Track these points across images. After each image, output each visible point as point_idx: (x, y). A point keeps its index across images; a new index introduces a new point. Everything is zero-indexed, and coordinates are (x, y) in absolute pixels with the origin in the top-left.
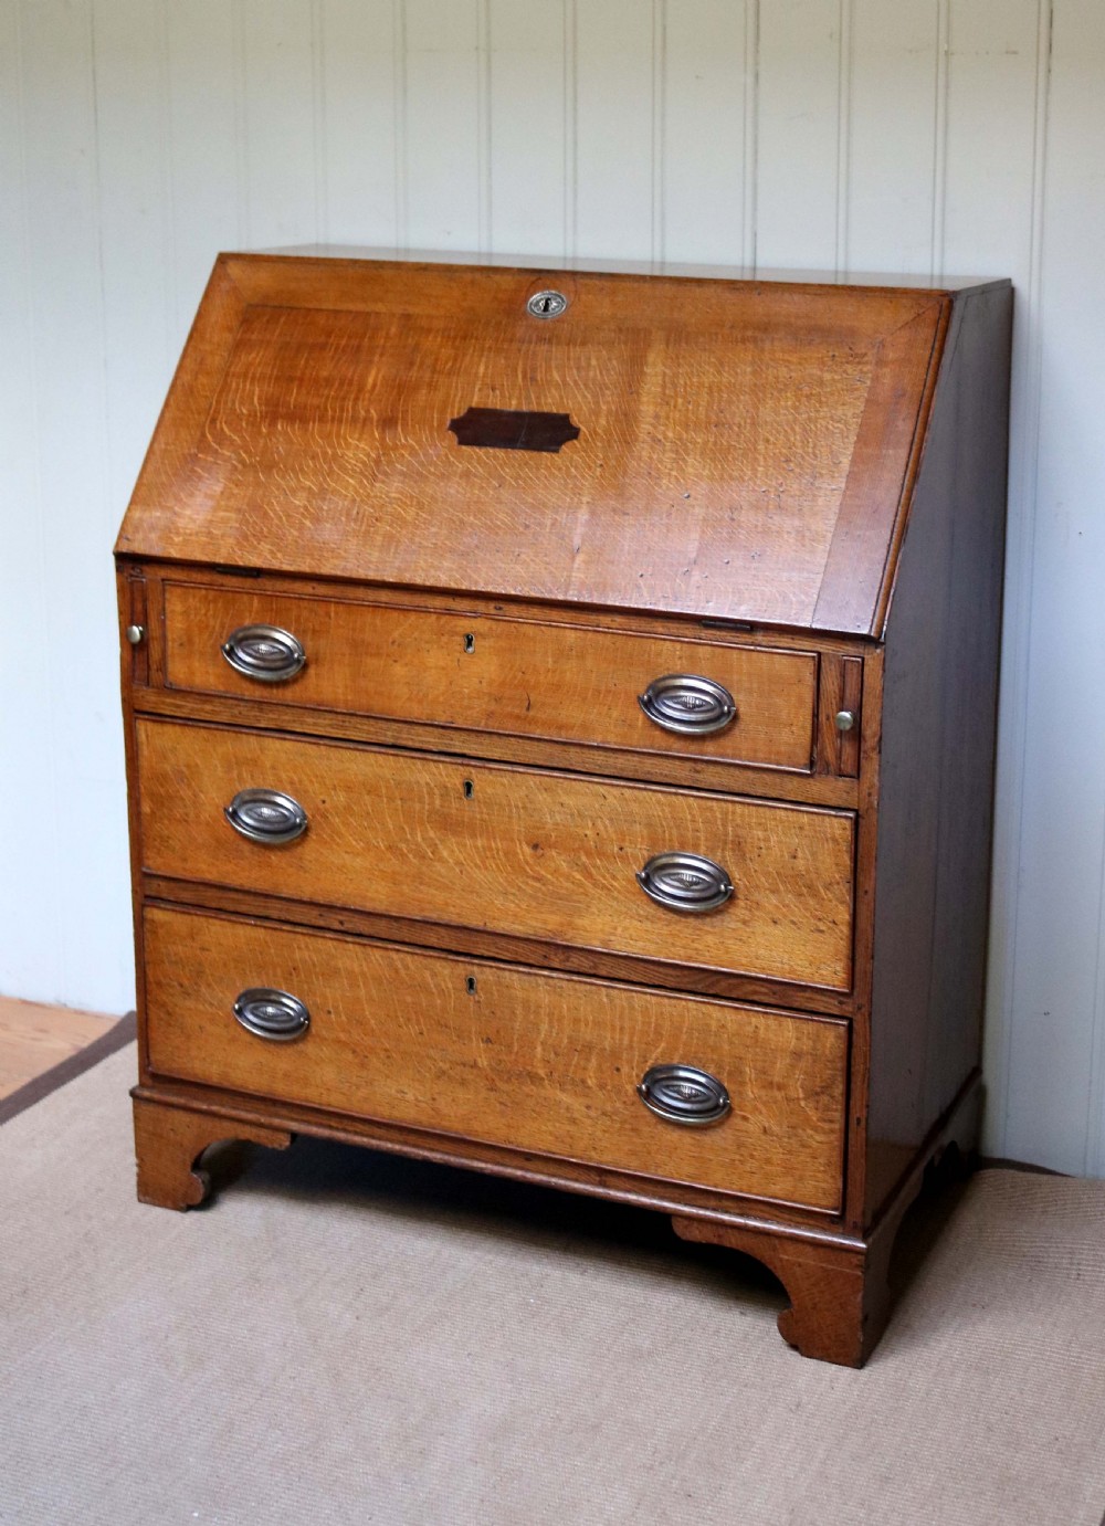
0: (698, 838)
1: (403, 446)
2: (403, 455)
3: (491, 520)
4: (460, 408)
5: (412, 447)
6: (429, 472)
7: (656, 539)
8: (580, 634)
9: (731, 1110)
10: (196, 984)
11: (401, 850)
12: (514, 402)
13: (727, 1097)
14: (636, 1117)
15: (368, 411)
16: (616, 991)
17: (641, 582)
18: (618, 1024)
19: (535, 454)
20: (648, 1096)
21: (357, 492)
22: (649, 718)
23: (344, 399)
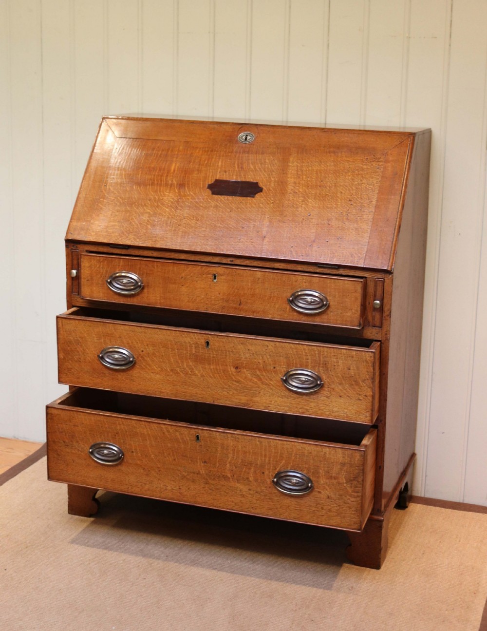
0: (308, 362)
1: (188, 195)
2: (188, 199)
3: (228, 225)
4: (211, 180)
5: (192, 195)
6: (200, 206)
7: (297, 232)
8: (262, 273)
9: (313, 489)
10: (71, 441)
11: (177, 371)
12: (234, 177)
13: (312, 484)
14: (271, 493)
15: (172, 181)
16: (263, 439)
17: (292, 249)
18: (263, 453)
19: (245, 198)
20: (277, 484)
21: (170, 214)
22: (292, 308)
23: (162, 176)
